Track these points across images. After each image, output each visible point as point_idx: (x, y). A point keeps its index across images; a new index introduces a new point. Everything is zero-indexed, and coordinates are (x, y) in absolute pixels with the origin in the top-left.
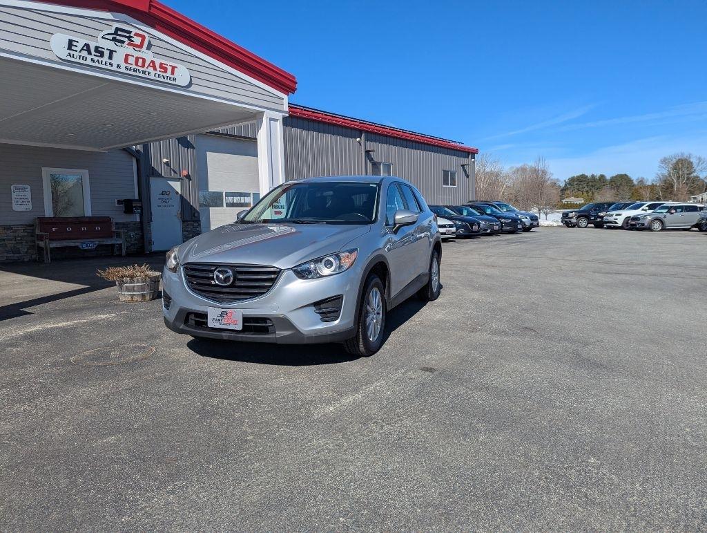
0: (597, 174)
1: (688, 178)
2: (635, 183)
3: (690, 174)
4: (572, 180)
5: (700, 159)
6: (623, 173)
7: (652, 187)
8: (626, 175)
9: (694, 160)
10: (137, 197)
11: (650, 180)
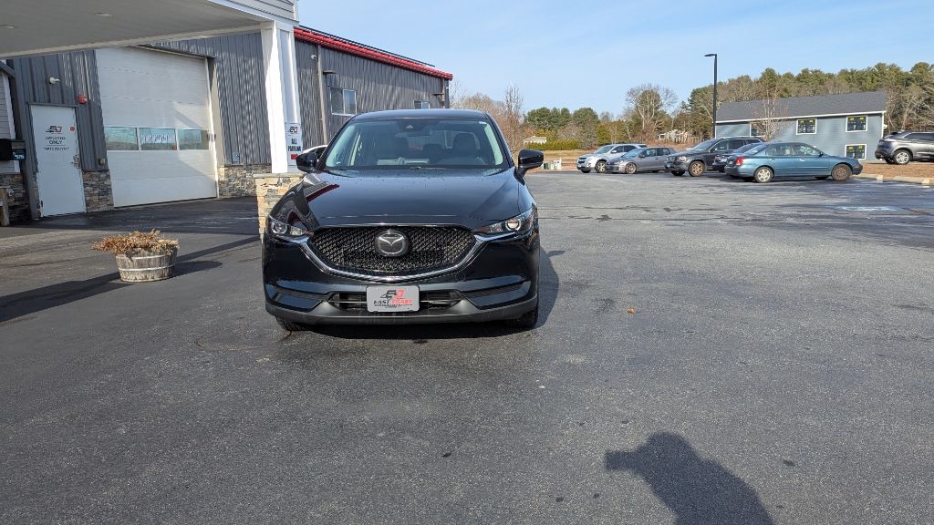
0: (560, 108)
1: (655, 114)
2: (600, 118)
3: (657, 108)
4: (533, 114)
5: (667, 92)
6: (587, 107)
7: (619, 124)
8: (590, 109)
9: (662, 94)
10: (13, 136)
11: (615, 116)
